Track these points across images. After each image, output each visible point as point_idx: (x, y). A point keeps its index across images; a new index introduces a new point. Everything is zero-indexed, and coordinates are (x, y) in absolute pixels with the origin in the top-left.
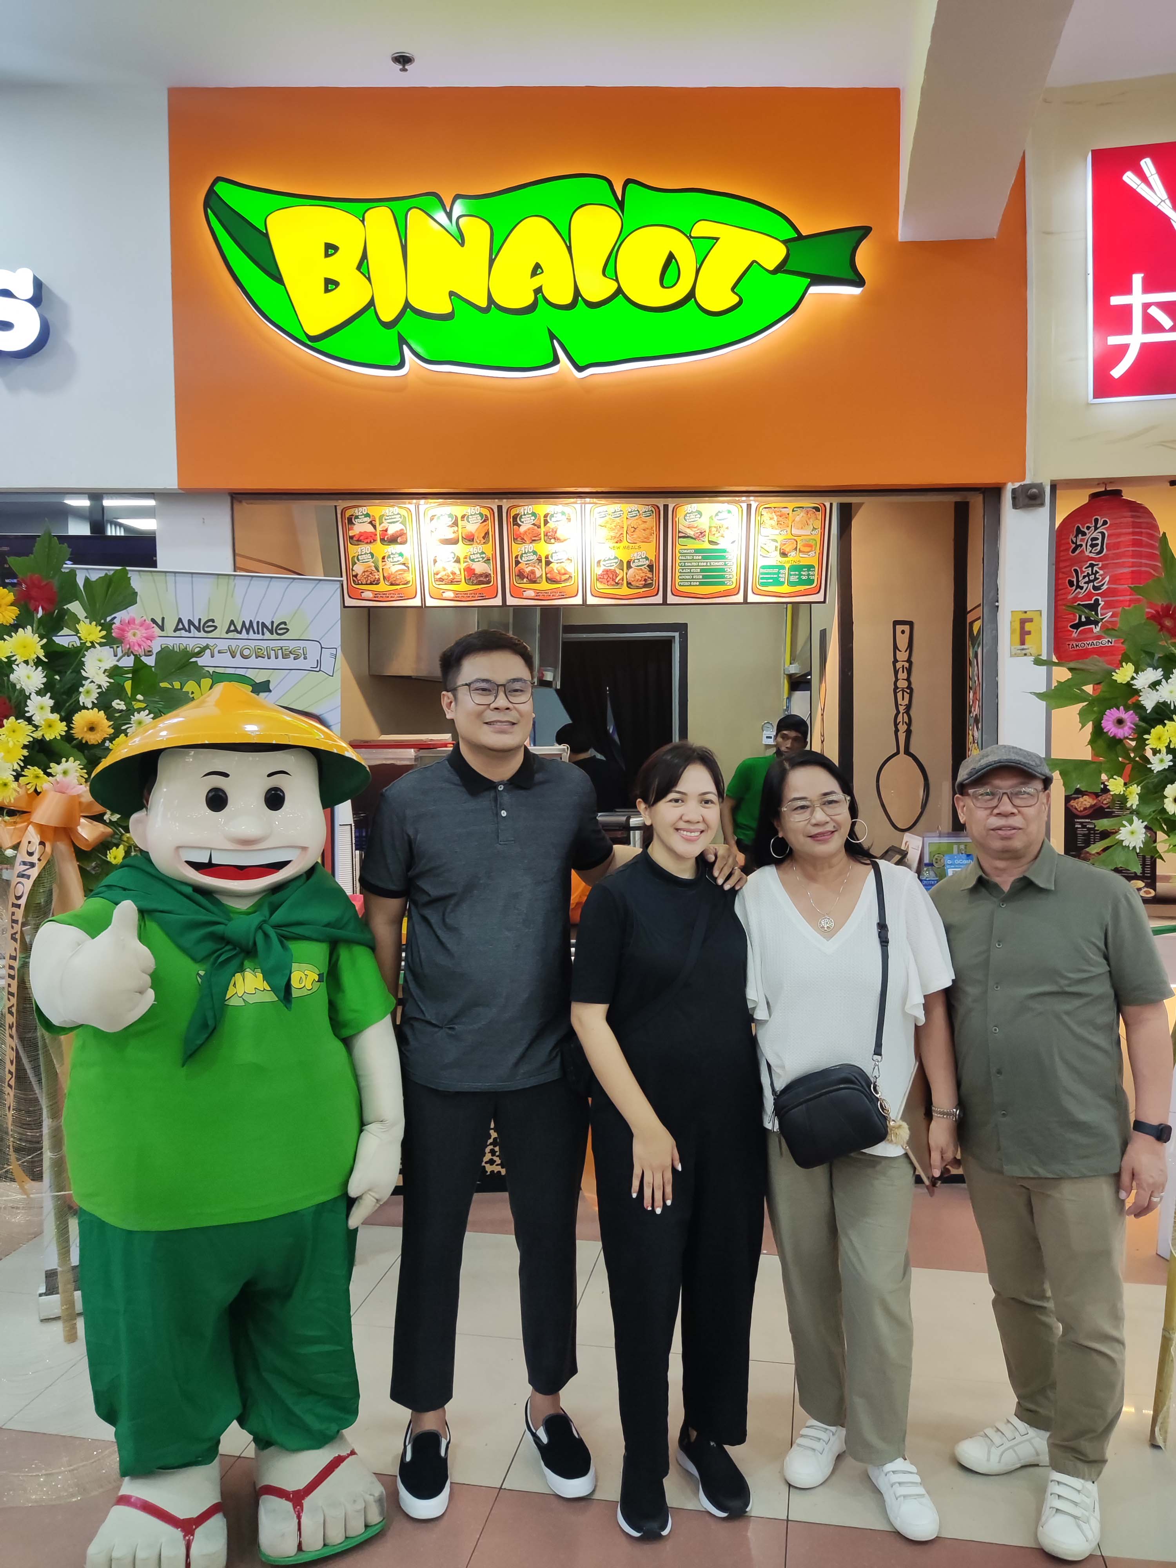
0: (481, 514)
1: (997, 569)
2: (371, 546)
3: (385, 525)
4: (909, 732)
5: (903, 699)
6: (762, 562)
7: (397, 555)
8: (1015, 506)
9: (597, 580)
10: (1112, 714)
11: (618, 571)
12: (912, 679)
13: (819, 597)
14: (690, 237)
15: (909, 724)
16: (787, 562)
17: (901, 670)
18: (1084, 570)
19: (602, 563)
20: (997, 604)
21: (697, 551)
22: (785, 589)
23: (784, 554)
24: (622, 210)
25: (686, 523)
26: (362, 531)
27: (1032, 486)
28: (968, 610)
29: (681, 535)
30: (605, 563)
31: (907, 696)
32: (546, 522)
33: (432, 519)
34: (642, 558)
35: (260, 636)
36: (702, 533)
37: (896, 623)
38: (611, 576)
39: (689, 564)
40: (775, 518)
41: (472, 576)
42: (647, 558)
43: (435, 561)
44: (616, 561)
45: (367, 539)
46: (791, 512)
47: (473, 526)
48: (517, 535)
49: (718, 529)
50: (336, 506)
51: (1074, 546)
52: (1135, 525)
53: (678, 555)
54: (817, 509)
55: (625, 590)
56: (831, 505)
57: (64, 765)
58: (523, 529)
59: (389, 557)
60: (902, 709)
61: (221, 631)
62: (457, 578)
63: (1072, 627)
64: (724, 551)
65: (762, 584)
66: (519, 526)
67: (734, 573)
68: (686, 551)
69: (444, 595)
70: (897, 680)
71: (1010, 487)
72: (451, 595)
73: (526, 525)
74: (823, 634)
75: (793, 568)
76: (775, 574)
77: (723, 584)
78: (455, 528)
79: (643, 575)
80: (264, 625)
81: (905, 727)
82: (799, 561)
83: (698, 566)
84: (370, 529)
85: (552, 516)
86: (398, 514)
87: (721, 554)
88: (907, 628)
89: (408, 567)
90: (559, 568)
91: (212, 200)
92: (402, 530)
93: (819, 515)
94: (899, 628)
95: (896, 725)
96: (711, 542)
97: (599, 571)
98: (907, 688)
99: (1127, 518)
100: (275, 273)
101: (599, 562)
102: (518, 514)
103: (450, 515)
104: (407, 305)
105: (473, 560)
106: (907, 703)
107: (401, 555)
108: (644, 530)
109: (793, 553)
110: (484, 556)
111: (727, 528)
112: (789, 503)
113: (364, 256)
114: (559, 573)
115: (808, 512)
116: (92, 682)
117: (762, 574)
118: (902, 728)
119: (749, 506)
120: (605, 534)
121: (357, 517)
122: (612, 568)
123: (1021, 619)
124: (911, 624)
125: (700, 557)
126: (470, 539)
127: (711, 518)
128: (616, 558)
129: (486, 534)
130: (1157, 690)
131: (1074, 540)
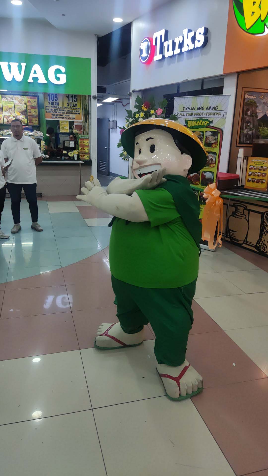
35: (212, 110)
61: (205, 110)
80: (213, 107)
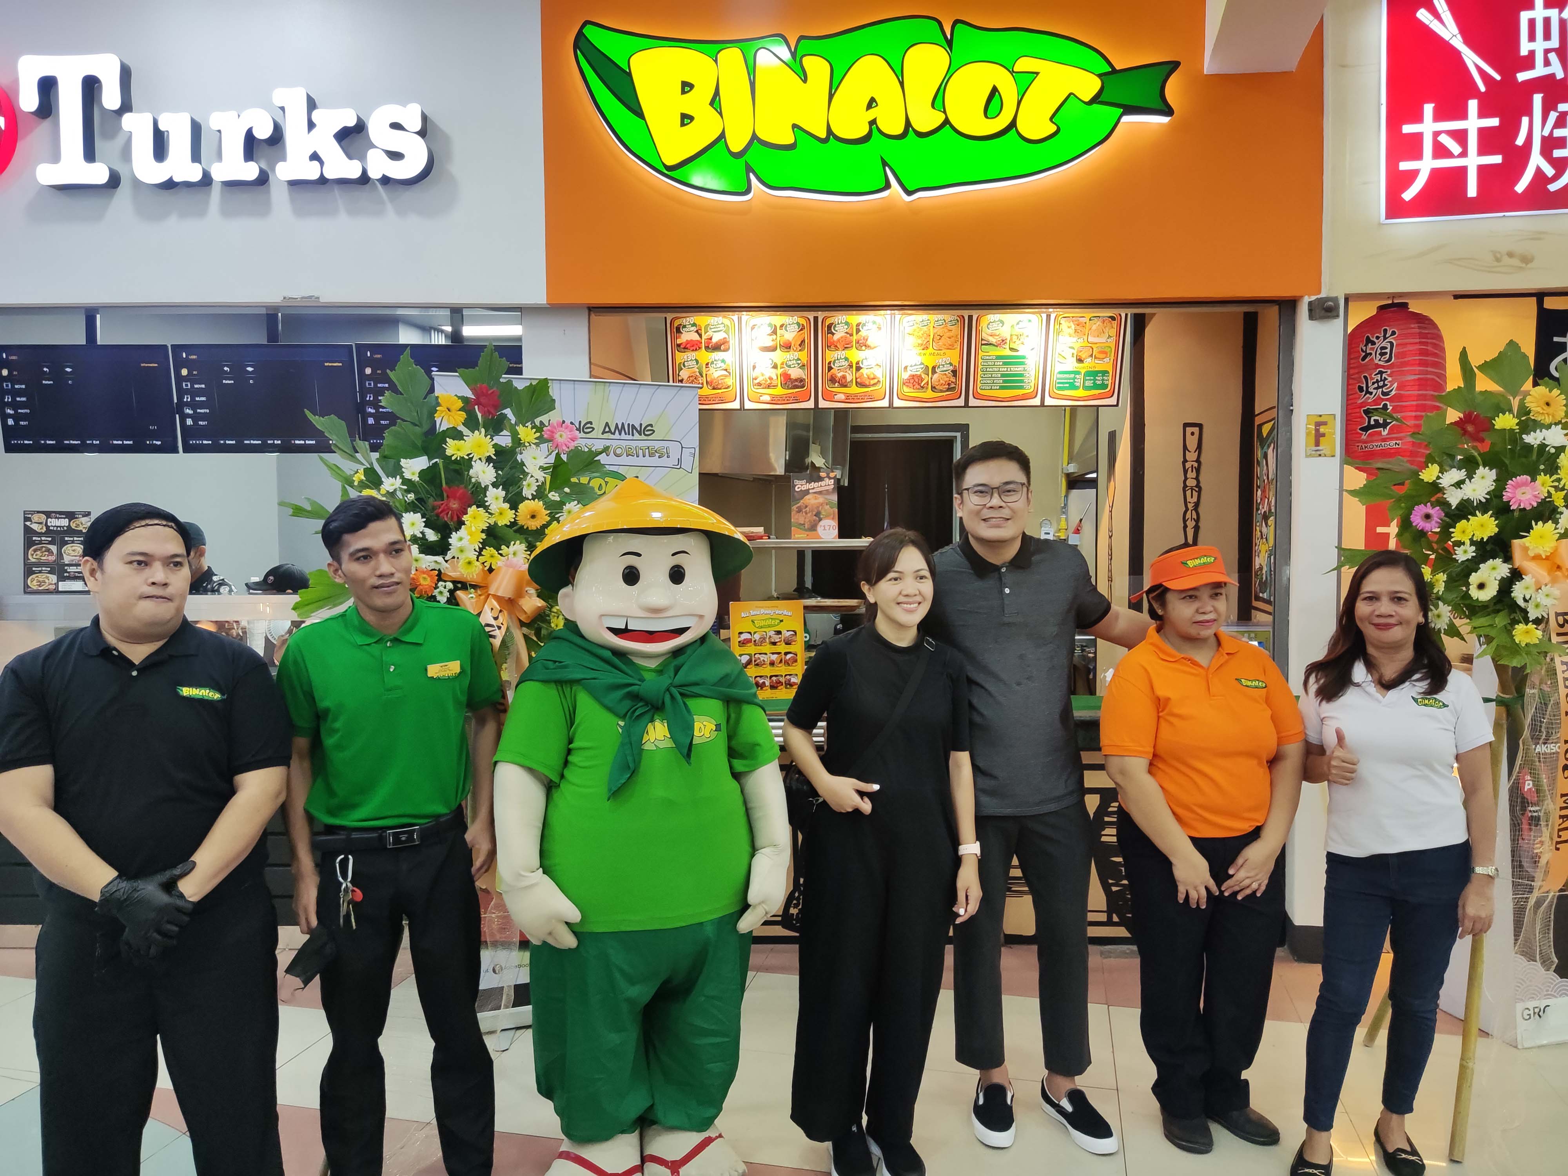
0: (798, 324)
1: (1292, 376)
2: (697, 353)
3: (710, 333)
4: (1197, 528)
5: (1192, 497)
6: (1059, 368)
7: (719, 362)
8: (1312, 317)
9: (904, 384)
10: (1420, 510)
11: (923, 376)
12: (1201, 478)
13: (1113, 401)
14: (1012, 72)
15: (1197, 521)
16: (1083, 368)
17: (1190, 469)
18: (1373, 376)
19: (909, 368)
20: (1291, 408)
21: (999, 357)
22: (1081, 393)
23: (1080, 361)
24: (951, 49)
25: (989, 332)
26: (689, 339)
27: (1327, 299)
28: (1256, 413)
29: (984, 342)
30: (911, 368)
31: (1195, 494)
32: (858, 331)
33: (753, 328)
34: (946, 364)
35: (630, 437)
36: (1003, 341)
37: (1186, 425)
38: (917, 380)
39: (991, 370)
40: (1073, 327)
41: (788, 381)
42: (951, 364)
43: (754, 367)
44: (922, 366)
45: (693, 346)
46: (1088, 322)
47: (790, 335)
48: (831, 343)
49: (1018, 337)
50: (666, 318)
51: (1364, 354)
52: (1421, 335)
53: (980, 361)
54: (1113, 318)
55: (929, 394)
56: (1126, 315)
57: (512, 548)
58: (836, 337)
59: (712, 363)
60: (1190, 506)
61: (597, 433)
62: (774, 383)
63: (1362, 429)
64: (1024, 357)
65: (1060, 389)
66: (833, 334)
67: (1033, 378)
68: (988, 358)
69: (761, 398)
70: (1186, 479)
71: (1307, 299)
72: (767, 398)
73: (839, 333)
74: (1112, 436)
75: (1088, 374)
76: (1070, 379)
77: (1021, 388)
78: (774, 337)
79: (948, 379)
80: (634, 427)
81: (1194, 523)
82: (1095, 367)
83: (999, 371)
84: (696, 337)
85: (864, 325)
86: (722, 323)
87: (1019, 361)
88: (1196, 430)
89: (729, 373)
90: (869, 374)
91: (581, 43)
92: (725, 338)
93: (1115, 323)
94: (1189, 430)
95: (1185, 521)
96: (1011, 349)
97: (906, 376)
98: (1196, 486)
99: (1414, 328)
100: (636, 108)
101: (906, 368)
102: (833, 324)
103: (770, 325)
104: (754, 137)
105: (789, 366)
106: (1196, 500)
107: (723, 361)
108: (949, 338)
109: (1089, 360)
110: (799, 362)
111: (1027, 336)
112: (1087, 314)
113: (717, 93)
114: (868, 378)
115: (1104, 321)
116: (532, 476)
117: (1057, 379)
118: (1191, 524)
119: (1049, 317)
120: (912, 342)
121: (685, 326)
122: (918, 373)
123: (1316, 422)
124: (1200, 426)
125: (1001, 363)
126: (787, 347)
127: (1012, 326)
128: (922, 364)
129: (802, 342)
130: (1461, 488)
131: (1364, 348)
